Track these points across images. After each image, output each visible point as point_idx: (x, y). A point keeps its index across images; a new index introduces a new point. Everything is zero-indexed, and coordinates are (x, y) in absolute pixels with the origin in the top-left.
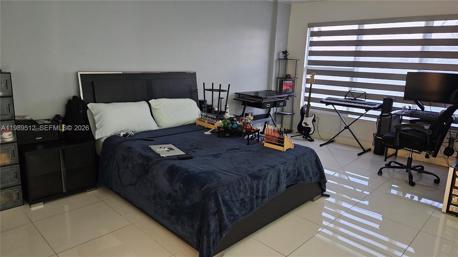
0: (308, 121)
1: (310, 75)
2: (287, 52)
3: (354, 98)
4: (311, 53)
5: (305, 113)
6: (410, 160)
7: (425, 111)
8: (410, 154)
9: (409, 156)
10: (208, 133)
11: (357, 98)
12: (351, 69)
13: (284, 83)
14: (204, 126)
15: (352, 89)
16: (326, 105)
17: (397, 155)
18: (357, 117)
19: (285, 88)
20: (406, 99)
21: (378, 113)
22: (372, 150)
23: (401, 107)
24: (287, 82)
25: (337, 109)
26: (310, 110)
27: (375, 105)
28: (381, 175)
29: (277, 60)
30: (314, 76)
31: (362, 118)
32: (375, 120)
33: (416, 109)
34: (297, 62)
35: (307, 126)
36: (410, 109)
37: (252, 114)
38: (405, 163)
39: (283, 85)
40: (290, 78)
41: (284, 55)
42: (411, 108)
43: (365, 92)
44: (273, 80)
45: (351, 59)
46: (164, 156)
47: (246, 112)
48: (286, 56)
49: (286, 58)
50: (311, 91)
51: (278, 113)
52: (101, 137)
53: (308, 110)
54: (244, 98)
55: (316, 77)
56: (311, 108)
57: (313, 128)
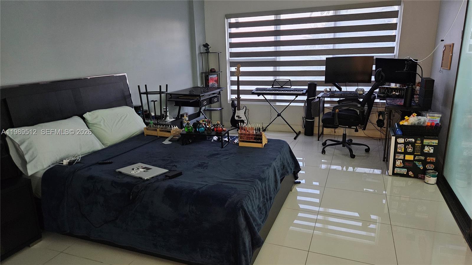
0: (240, 113)
1: (235, 68)
2: (209, 45)
3: (280, 86)
4: (232, 45)
5: (237, 106)
6: (344, 136)
7: (343, 91)
8: (344, 130)
9: (343, 133)
10: (166, 142)
11: (283, 86)
12: (274, 59)
13: (209, 78)
14: (156, 135)
15: (276, 78)
16: (258, 96)
17: (324, 134)
18: (287, 104)
19: (212, 83)
20: (327, 82)
21: (305, 98)
22: (301, 132)
23: (323, 90)
24: (212, 76)
25: (267, 99)
26: (241, 103)
27: (303, 91)
28: (325, 153)
29: (199, 54)
30: (240, 68)
31: (292, 104)
32: (303, 104)
33: (335, 90)
34: (219, 55)
35: (240, 119)
36: (330, 91)
37: (187, 114)
38: (341, 140)
39: (209, 80)
40: (215, 72)
41: (206, 48)
42: (332, 90)
43: (290, 80)
44: (198, 75)
45: (272, 49)
46: (149, 178)
47: (181, 113)
48: (208, 49)
49: (207, 52)
50: (239, 83)
51: (207, 109)
52: (35, 172)
53: (239, 103)
54: (178, 98)
55: (242, 69)
56: (241, 101)
57: (246, 120)
